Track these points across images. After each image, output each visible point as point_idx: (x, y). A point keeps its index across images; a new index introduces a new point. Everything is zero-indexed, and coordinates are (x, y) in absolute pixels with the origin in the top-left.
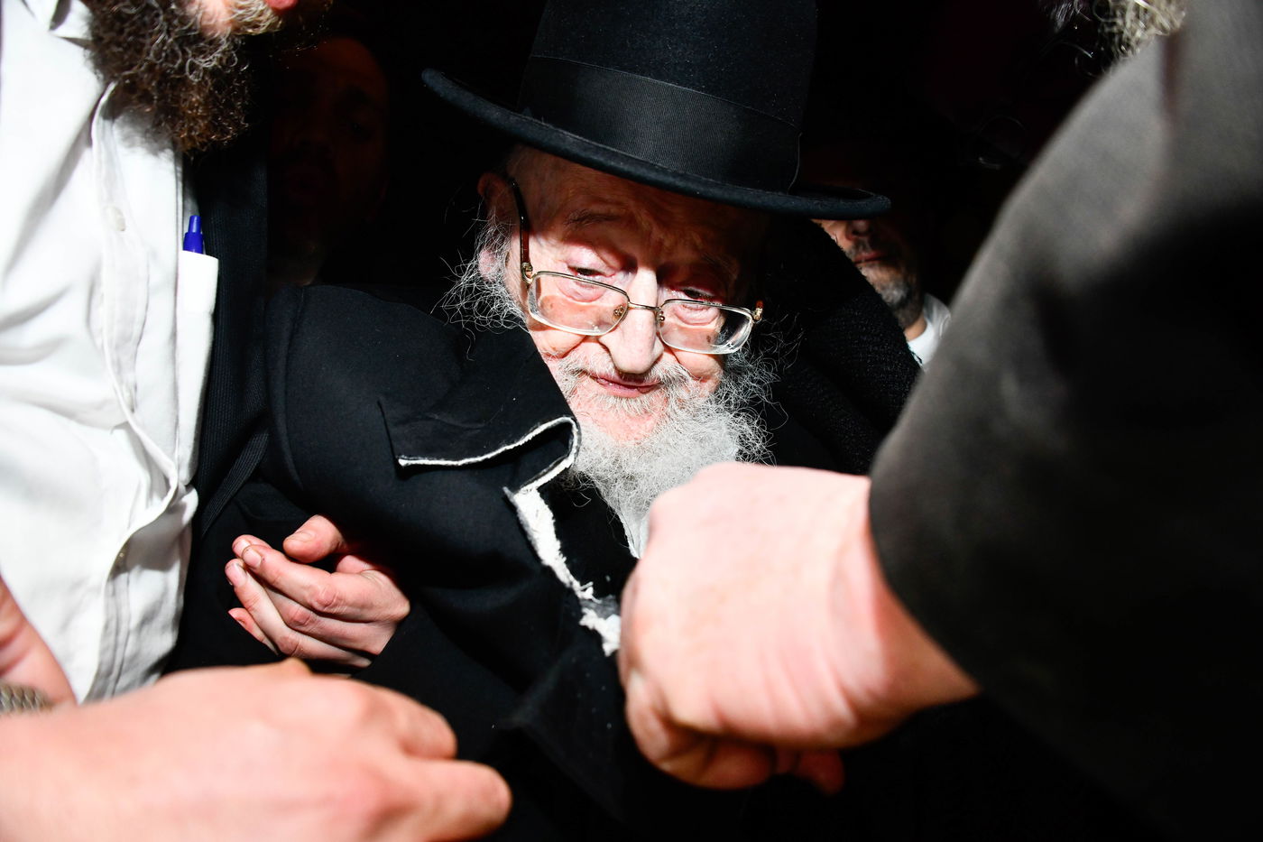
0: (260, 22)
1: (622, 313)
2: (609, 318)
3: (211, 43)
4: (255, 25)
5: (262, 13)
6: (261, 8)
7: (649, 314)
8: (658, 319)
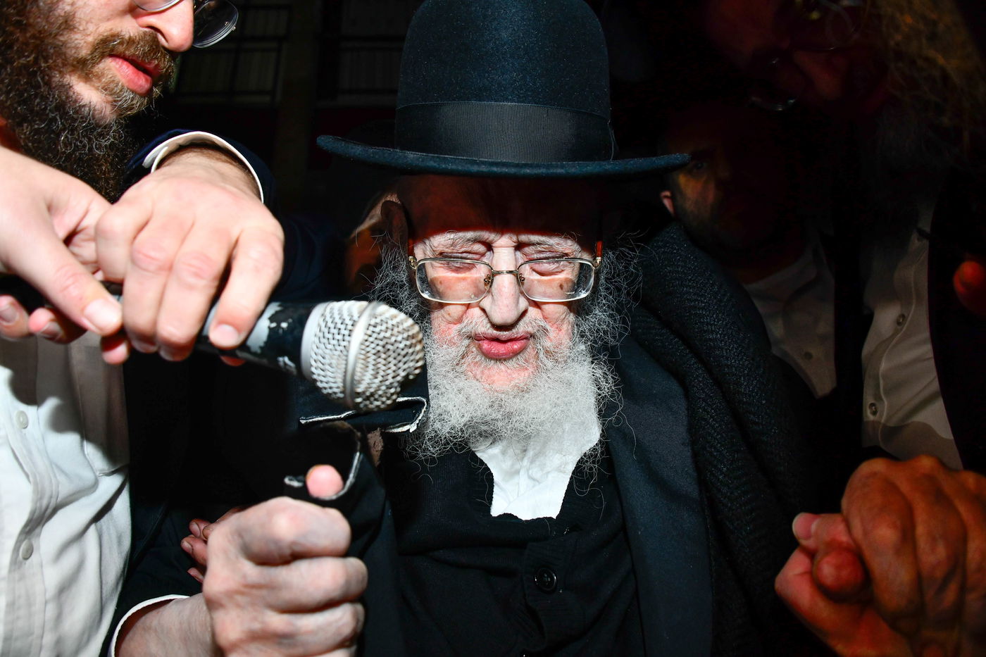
0: (133, 105)
1: (489, 280)
2: (482, 285)
3: (105, 127)
4: (130, 108)
5: (133, 99)
6: (131, 96)
7: (511, 277)
8: (520, 280)
